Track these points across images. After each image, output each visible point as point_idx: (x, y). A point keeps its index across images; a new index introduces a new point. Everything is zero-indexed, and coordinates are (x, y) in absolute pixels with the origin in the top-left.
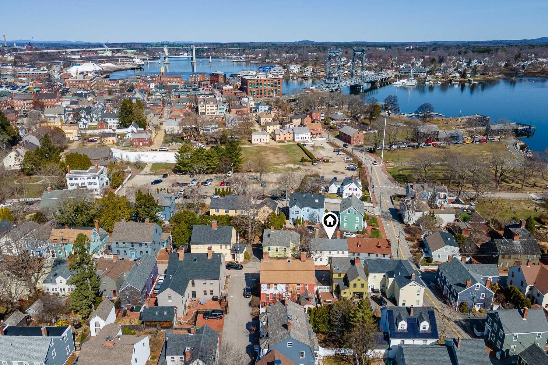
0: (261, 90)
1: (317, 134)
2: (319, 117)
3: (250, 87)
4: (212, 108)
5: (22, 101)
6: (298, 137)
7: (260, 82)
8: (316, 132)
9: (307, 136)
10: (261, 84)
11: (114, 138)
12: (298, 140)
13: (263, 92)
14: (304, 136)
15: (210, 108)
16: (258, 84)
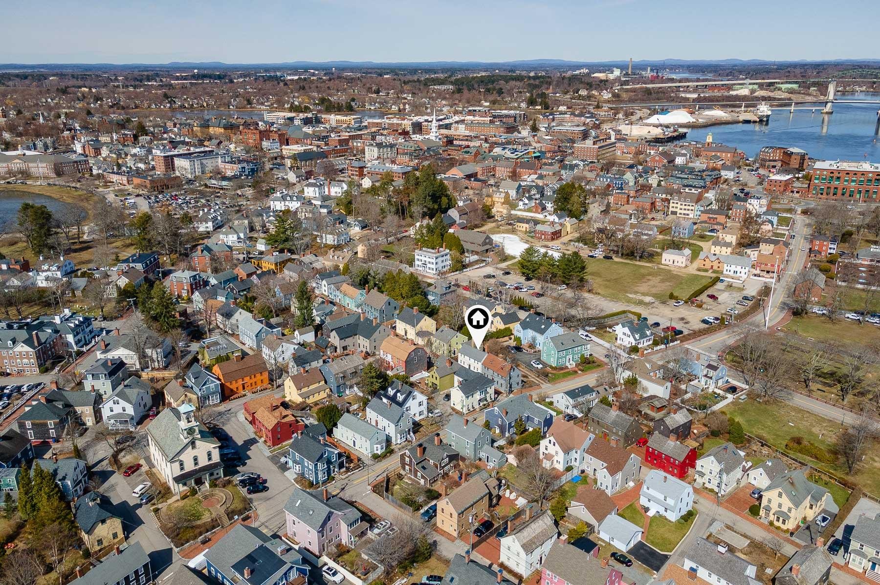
0: (836, 188)
1: (768, 272)
2: (824, 248)
3: (816, 181)
4: (687, 207)
5: (503, 169)
6: (729, 268)
7: (836, 175)
8: (769, 268)
9: (743, 271)
10: (838, 178)
11: (527, 226)
12: (728, 273)
13: (840, 192)
14: (739, 269)
15: (683, 207)
16: (832, 177)
